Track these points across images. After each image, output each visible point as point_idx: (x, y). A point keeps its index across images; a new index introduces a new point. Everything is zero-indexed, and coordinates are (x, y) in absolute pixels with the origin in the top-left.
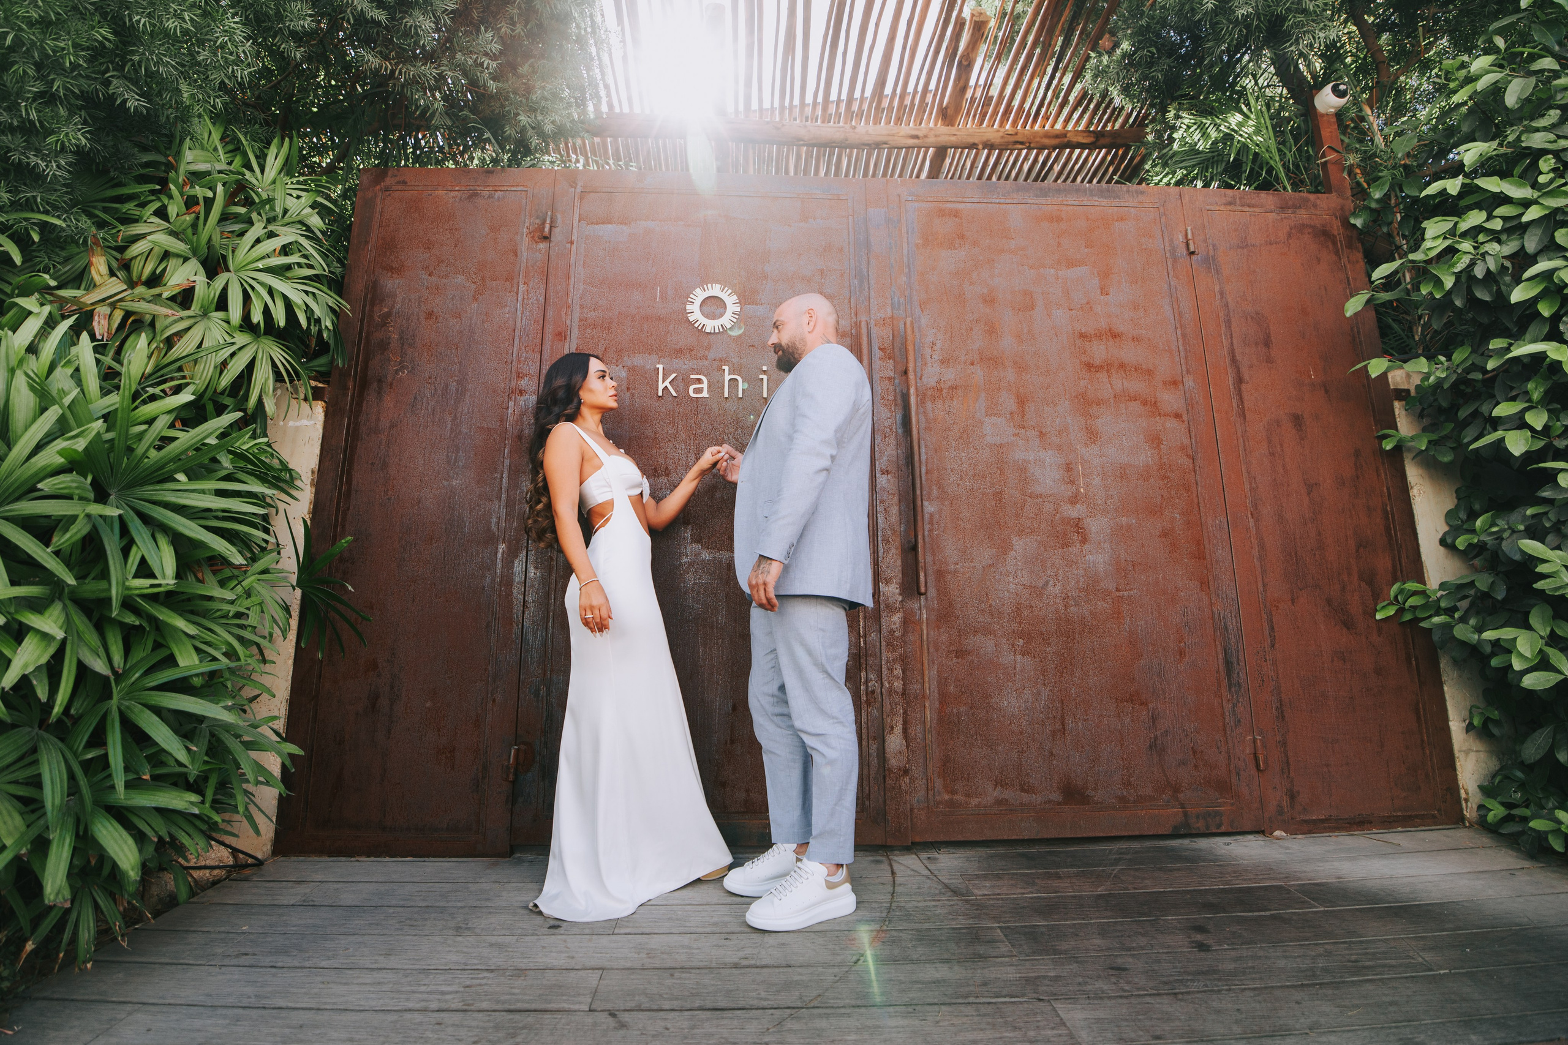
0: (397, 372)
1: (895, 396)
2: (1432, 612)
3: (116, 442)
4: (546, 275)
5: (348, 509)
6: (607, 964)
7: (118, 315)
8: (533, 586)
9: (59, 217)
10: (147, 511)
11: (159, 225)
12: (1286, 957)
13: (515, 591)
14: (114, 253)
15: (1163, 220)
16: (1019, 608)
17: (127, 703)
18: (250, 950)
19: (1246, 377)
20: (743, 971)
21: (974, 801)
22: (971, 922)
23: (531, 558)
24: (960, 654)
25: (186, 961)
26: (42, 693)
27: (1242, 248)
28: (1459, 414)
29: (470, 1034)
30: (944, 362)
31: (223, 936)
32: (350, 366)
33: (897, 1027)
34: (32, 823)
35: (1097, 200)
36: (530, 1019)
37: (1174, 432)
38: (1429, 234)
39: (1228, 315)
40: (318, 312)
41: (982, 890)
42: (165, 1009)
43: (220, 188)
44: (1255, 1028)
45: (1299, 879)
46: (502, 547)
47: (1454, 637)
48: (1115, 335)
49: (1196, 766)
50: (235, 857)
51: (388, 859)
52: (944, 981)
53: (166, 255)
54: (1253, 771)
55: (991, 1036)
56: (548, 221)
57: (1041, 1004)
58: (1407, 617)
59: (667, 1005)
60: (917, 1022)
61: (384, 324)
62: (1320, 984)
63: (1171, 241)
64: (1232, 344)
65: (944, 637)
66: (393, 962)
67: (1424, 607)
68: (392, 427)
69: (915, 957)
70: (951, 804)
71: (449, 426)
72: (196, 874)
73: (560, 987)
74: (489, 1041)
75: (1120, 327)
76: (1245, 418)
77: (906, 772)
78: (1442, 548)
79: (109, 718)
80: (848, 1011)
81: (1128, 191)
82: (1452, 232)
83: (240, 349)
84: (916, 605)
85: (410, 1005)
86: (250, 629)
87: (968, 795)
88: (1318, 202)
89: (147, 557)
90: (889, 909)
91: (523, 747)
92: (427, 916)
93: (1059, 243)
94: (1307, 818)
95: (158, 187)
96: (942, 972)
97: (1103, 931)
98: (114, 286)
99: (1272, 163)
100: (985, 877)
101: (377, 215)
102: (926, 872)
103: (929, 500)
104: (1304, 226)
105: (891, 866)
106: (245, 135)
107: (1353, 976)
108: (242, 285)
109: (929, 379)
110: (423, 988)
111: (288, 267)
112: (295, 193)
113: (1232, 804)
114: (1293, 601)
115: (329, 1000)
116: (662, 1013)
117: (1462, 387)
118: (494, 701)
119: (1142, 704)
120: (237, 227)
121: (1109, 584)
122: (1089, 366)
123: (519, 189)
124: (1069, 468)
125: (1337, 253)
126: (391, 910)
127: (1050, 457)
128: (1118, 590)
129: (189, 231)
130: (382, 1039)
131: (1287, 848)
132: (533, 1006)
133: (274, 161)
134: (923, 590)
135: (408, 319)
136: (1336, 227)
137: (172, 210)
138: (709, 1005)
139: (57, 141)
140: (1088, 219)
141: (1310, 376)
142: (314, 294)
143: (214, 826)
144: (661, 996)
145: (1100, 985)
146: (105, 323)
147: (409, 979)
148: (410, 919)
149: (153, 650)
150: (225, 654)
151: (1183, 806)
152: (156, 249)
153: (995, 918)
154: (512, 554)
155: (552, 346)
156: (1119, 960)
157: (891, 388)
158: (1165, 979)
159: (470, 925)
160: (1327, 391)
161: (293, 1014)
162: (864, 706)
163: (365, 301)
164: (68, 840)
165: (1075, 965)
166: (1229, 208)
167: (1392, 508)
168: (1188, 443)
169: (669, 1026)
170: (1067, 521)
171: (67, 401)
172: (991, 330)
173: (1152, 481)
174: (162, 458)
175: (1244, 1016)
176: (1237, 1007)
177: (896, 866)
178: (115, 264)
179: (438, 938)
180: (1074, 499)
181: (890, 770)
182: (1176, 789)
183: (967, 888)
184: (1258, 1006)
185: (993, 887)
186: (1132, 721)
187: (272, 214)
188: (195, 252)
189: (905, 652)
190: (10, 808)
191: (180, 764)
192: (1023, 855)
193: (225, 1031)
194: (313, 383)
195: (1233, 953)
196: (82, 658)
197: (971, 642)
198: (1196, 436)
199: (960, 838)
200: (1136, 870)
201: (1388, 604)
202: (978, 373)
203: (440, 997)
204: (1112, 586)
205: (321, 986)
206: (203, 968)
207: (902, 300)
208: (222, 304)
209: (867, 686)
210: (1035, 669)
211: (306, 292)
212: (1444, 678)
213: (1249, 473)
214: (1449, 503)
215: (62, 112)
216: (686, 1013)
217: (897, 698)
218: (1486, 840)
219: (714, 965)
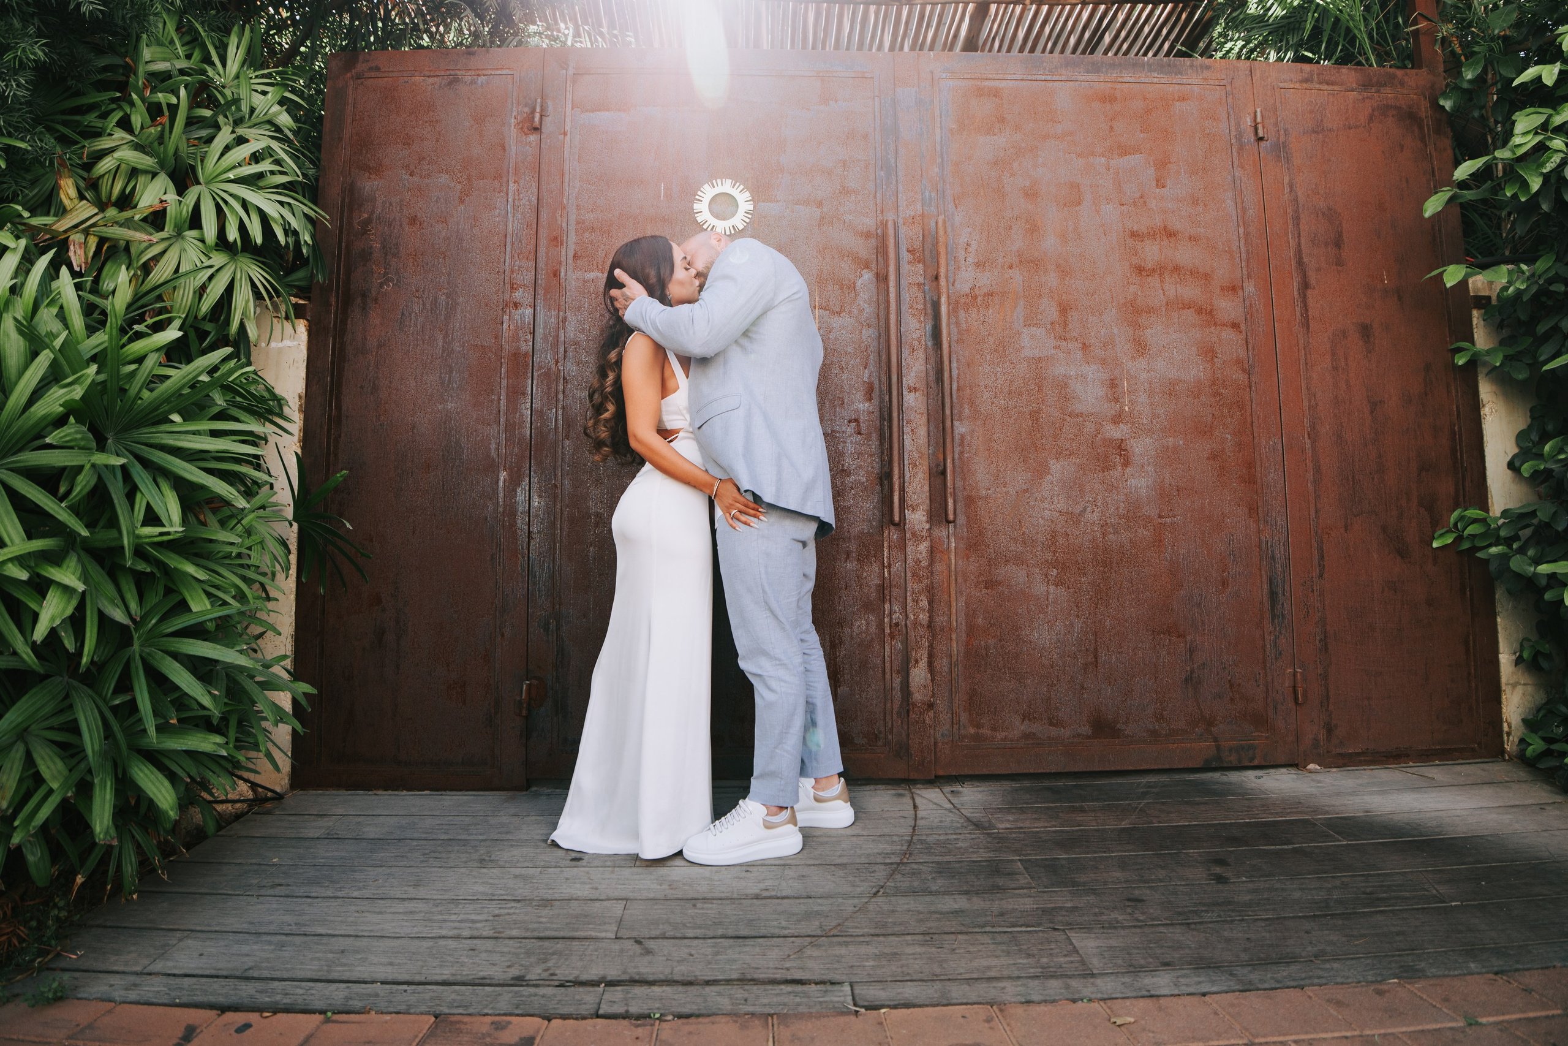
0: (381, 285)
1: (925, 305)
2: (1493, 540)
3: (109, 384)
4: (537, 169)
5: (340, 436)
6: (631, 895)
7: (93, 242)
8: (537, 516)
9: (22, 140)
10: (146, 455)
11: (123, 139)
12: (1302, 889)
13: (519, 521)
14: (80, 171)
15: (1230, 100)
16: (1054, 536)
17: (147, 650)
18: (283, 881)
19: (1313, 281)
20: (764, 901)
21: (1001, 735)
22: (992, 855)
23: (535, 486)
24: (990, 584)
25: (225, 892)
26: (70, 644)
27: (1317, 133)
28: (1539, 328)
29: (503, 959)
30: (980, 265)
31: (256, 867)
32: (331, 280)
33: (914, 954)
34: (74, 767)
35: (1156, 77)
36: (560, 945)
37: (1230, 343)
38: (1519, 128)
39: (1297, 211)
40: (294, 224)
41: (1004, 824)
42: (213, 936)
43: (183, 92)
44: (1262, 955)
45: (1327, 812)
46: (503, 475)
47: (1509, 567)
48: (1170, 234)
49: (1232, 699)
50: (255, 791)
51: (405, 792)
52: (962, 911)
53: (134, 172)
54: (1291, 704)
55: (1004, 963)
56: (538, 109)
57: (1057, 933)
58: (1466, 545)
59: (690, 933)
60: (933, 949)
61: (365, 232)
62: (1331, 915)
63: (1238, 124)
64: (1299, 244)
65: (973, 567)
66: (422, 892)
67: (1483, 536)
68: (379, 346)
69: (934, 888)
70: (977, 738)
71: (440, 344)
72: (220, 808)
73: (586, 916)
74: (522, 965)
75: (1176, 225)
76: (1308, 327)
77: (931, 706)
78: (1509, 472)
79: (132, 665)
80: (867, 939)
81: (1192, 66)
82: (1544, 127)
83: (218, 270)
84: (944, 534)
85: (444, 932)
86: (253, 569)
87: (994, 729)
88: (1406, 79)
89: (152, 504)
90: (910, 843)
91: (535, 682)
92: (450, 849)
93: (1111, 128)
94: (1342, 751)
95: (118, 95)
96: (960, 903)
97: (1123, 865)
98: (84, 211)
99: (1356, 32)
100: (1009, 811)
101: (350, 108)
102: (949, 806)
103: (960, 419)
104: (1388, 107)
105: (913, 800)
106: (202, 24)
107: (1365, 907)
108: (214, 199)
109: (963, 286)
110: (454, 917)
111: (261, 175)
112: (260, 88)
113: (1267, 738)
114: (1346, 528)
115: (365, 928)
116: (686, 941)
117: (1544, 299)
118: (503, 635)
119: (1179, 636)
120: (204, 133)
121: (1151, 511)
122: (1140, 270)
123: (504, 72)
124: (1113, 384)
125: (1423, 139)
126: (415, 843)
127: (1093, 372)
128: (1160, 517)
129: (156, 144)
130: (420, 963)
131: (1319, 782)
132: (562, 934)
133: (235, 55)
134: (951, 517)
135: (390, 225)
136: (1424, 110)
137: (137, 120)
138: (731, 933)
139: (15, 58)
140: (1145, 99)
141: (1383, 281)
142: (289, 204)
143: (237, 765)
144: (684, 925)
145: (1115, 915)
146: (80, 252)
147: (440, 908)
148: (434, 852)
149: (164, 596)
150: (234, 597)
151: (1216, 740)
152: (123, 166)
153: (1017, 852)
154: (514, 482)
155: (547, 253)
156: (1137, 892)
157: (921, 295)
158: (1180, 910)
159: (493, 857)
160: (1400, 298)
161: (333, 940)
162: (888, 638)
163: (342, 206)
164: (109, 784)
165: (1092, 897)
166: (1305, 85)
167: (1460, 429)
168: (1245, 356)
169: (693, 952)
170: (1108, 442)
171: (58, 343)
172: (1033, 229)
173: (1203, 398)
174: (155, 399)
175: (1252, 945)
176: (1247, 936)
177: (918, 800)
178: (82, 184)
179: (463, 870)
180: (1118, 419)
181: (914, 705)
182: (1210, 723)
183: (990, 821)
184: (1268, 935)
185: (1016, 820)
186: (1168, 654)
187: (238, 116)
188: (162, 164)
189: (932, 583)
190: (51, 753)
191: (203, 708)
192: (1048, 789)
193: (272, 956)
194: (294, 300)
195: (1250, 886)
196: (102, 608)
197: (1002, 572)
198: (1253, 349)
199: (985, 771)
200: (1163, 803)
201: (1447, 532)
202: (1017, 277)
203: (471, 925)
204: (1154, 513)
205: (356, 915)
206: (241, 898)
207: (933, 195)
208: (195, 221)
209: (891, 619)
210: (1069, 601)
211: (281, 203)
212: (1499, 609)
213: (1308, 389)
214: (1522, 424)
215: (17, 23)
216: (709, 941)
217: (922, 631)
218: (1522, 774)
219: (735, 896)
